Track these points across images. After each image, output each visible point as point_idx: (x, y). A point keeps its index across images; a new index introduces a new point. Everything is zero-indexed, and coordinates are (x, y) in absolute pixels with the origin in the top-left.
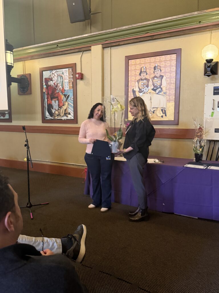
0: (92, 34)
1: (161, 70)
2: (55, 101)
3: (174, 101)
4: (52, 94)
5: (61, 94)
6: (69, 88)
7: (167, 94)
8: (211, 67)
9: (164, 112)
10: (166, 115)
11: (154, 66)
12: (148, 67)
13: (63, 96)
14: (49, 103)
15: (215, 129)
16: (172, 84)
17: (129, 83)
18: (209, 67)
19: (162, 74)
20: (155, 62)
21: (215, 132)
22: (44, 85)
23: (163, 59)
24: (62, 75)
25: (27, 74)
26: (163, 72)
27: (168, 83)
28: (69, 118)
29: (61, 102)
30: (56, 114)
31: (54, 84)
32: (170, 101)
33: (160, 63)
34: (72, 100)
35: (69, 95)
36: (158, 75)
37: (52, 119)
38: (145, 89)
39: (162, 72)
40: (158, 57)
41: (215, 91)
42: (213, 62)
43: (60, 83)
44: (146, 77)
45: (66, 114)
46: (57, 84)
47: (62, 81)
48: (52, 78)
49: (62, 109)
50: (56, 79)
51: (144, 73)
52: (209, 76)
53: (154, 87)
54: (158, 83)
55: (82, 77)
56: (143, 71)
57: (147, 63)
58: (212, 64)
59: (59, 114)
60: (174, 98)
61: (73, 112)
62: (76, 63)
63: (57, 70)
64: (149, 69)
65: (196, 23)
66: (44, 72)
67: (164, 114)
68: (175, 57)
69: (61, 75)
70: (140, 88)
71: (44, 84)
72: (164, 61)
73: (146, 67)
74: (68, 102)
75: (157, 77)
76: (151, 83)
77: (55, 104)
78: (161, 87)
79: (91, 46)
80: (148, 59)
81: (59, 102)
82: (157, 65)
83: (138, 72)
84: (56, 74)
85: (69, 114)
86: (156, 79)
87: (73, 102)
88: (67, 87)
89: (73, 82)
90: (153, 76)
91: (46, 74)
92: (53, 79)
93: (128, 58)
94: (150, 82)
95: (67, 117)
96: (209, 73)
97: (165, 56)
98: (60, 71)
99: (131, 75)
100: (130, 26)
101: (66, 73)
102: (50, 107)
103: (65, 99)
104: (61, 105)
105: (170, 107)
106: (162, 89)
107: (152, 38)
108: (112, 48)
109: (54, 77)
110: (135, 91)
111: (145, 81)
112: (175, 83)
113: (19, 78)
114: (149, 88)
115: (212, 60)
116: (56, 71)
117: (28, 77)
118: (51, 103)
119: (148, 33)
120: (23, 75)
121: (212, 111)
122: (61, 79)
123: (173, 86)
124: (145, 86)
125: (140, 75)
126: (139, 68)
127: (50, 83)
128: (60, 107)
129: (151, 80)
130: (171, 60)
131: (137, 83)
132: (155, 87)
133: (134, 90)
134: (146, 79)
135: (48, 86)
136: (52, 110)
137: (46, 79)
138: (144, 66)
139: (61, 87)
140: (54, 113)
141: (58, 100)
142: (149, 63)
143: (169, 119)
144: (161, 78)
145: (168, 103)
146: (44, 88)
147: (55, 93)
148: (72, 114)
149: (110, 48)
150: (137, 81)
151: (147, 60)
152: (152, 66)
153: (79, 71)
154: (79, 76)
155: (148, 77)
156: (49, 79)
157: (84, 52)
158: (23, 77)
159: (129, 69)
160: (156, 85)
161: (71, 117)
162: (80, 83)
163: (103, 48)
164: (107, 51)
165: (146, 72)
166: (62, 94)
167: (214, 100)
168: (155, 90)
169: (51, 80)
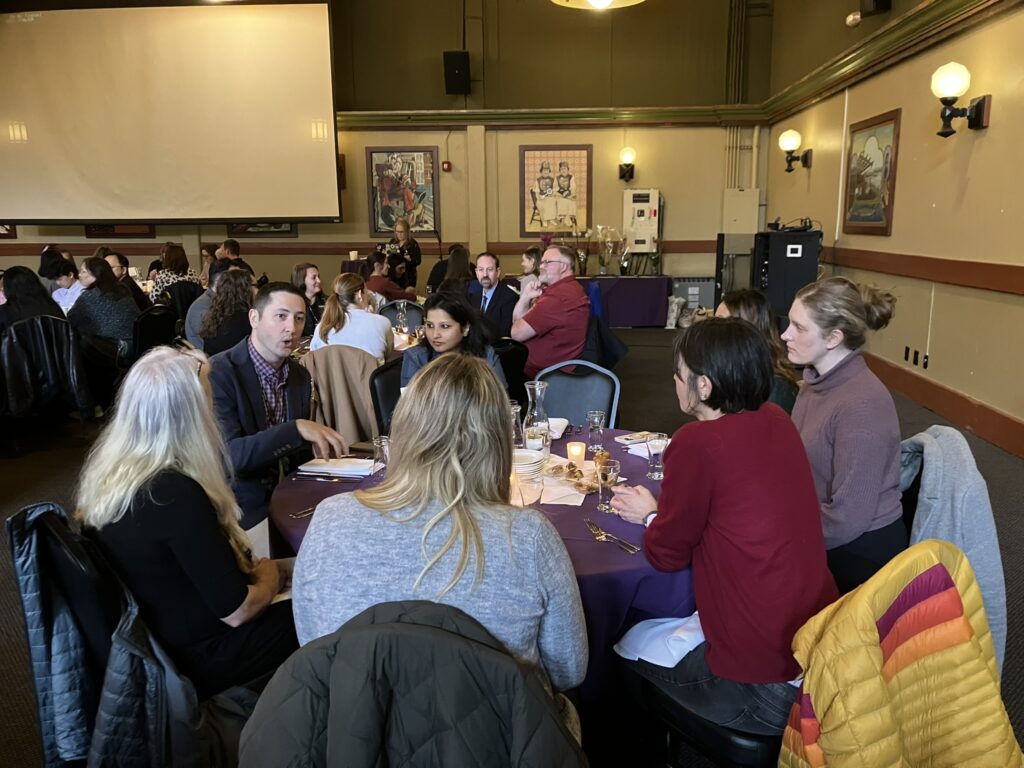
2: (398, 203)
3: (585, 207)
4: (391, 190)
5: (409, 190)
6: (425, 183)
9: (573, 221)
10: (576, 225)
11: (560, 162)
13: (414, 194)
14: (384, 203)
15: (636, 240)
16: (582, 185)
17: (526, 181)
18: (628, 171)
19: (569, 174)
20: (560, 157)
21: (636, 244)
23: (570, 154)
24: (413, 162)
28: (424, 229)
29: (411, 204)
31: (396, 174)
34: (430, 202)
35: (424, 195)
36: (565, 175)
38: (549, 191)
39: (569, 170)
40: (564, 151)
41: (635, 199)
43: (408, 174)
45: (419, 222)
46: (402, 175)
47: (412, 172)
48: (392, 165)
49: (411, 216)
50: (400, 167)
51: (546, 169)
52: (627, 181)
53: (561, 188)
54: (566, 184)
55: (449, 167)
56: (544, 166)
60: (585, 203)
61: (432, 220)
62: (437, 147)
65: (610, 119)
66: (374, 155)
67: (574, 224)
68: (585, 154)
69: (409, 161)
70: (542, 188)
71: (375, 173)
72: (572, 157)
73: (548, 163)
75: (563, 177)
76: (555, 183)
77: (398, 206)
78: (570, 189)
79: (467, 126)
80: (551, 153)
81: (405, 204)
82: (563, 161)
84: (399, 159)
87: (432, 205)
88: (420, 182)
89: (432, 174)
90: (558, 174)
92: (394, 167)
93: (524, 149)
95: (422, 226)
97: (574, 151)
98: (408, 156)
99: (529, 170)
100: (531, 110)
101: (420, 161)
102: (387, 212)
103: (417, 200)
104: (409, 208)
106: (570, 191)
107: (558, 127)
108: (499, 132)
110: (535, 192)
111: (548, 180)
112: (585, 185)
114: (553, 189)
116: (398, 154)
117: (340, 159)
118: (389, 205)
121: (633, 220)
123: (584, 189)
124: (548, 187)
125: (541, 171)
128: (407, 211)
129: (555, 181)
130: (580, 157)
131: (536, 181)
133: (533, 191)
134: (549, 178)
135: (382, 178)
136: (390, 217)
137: (378, 165)
138: (545, 161)
139: (409, 180)
141: (403, 200)
142: (553, 157)
144: (569, 177)
147: (398, 188)
148: (431, 223)
149: (496, 130)
153: (442, 158)
155: (551, 175)
157: (454, 132)
159: (525, 163)
160: (562, 186)
161: (429, 227)
162: (446, 176)
163: (486, 130)
164: (492, 134)
165: (549, 169)
166: (412, 191)
167: (634, 208)
168: (562, 193)
169: (390, 167)
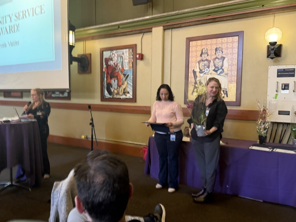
0: (154, 16)
1: (222, 52)
2: (114, 80)
3: (236, 82)
4: (111, 73)
6: (129, 68)
7: (229, 75)
8: (275, 50)
9: (225, 93)
10: (227, 96)
11: (216, 48)
12: (210, 48)
13: (123, 75)
14: (108, 82)
15: (279, 111)
16: (234, 65)
17: (190, 64)
18: (273, 49)
19: (223, 56)
20: (216, 44)
21: (279, 114)
22: (104, 65)
23: (225, 41)
24: (123, 55)
25: (87, 54)
26: (225, 53)
27: (229, 64)
28: (128, 97)
29: (121, 82)
30: (115, 93)
31: (114, 64)
32: (232, 82)
33: (221, 45)
34: (131, 80)
35: (128, 75)
36: (220, 57)
37: (111, 98)
38: (206, 70)
39: (223, 53)
40: (219, 39)
41: (279, 74)
42: (277, 45)
43: (120, 63)
44: (207, 58)
45: (124, 93)
46: (117, 64)
47: (122, 62)
48: (112, 58)
49: (121, 88)
50: (116, 59)
51: (205, 54)
52: (272, 58)
54: (220, 64)
55: (142, 57)
56: (204, 52)
57: (209, 45)
58: (276, 46)
59: (118, 93)
60: (236, 79)
61: (132, 92)
62: (136, 45)
63: (118, 51)
64: (210, 51)
65: (258, 7)
66: (104, 52)
67: (225, 95)
68: (237, 39)
69: (121, 55)
70: (201, 68)
71: (104, 63)
72: (226, 43)
73: (207, 49)
74: (128, 82)
75: (218, 59)
77: (114, 83)
78: (223, 68)
79: (152, 28)
81: (118, 82)
82: (218, 47)
83: (199, 53)
84: (116, 54)
85: (128, 93)
86: (217, 60)
87: (132, 81)
88: (126, 68)
89: (133, 63)
90: (214, 57)
91: (106, 54)
93: (189, 40)
94: (211, 63)
96: (272, 55)
97: (227, 38)
99: (192, 56)
100: (192, 9)
101: (126, 54)
102: (109, 85)
103: (124, 79)
104: (120, 84)
105: (231, 88)
106: (223, 70)
107: (214, 21)
108: (173, 30)
109: (114, 57)
110: (196, 72)
111: (206, 62)
112: (237, 64)
113: (79, 57)
114: (210, 69)
115: (276, 43)
116: (116, 51)
117: (89, 56)
118: (110, 83)
119: (210, 16)
120: (83, 55)
121: (276, 93)
122: (121, 59)
123: (235, 68)
124: (206, 67)
125: (201, 55)
126: (200, 50)
127: (110, 63)
128: (119, 86)
129: (212, 61)
130: (233, 42)
131: (197, 63)
132: (216, 68)
133: (195, 70)
134: (207, 60)
135: (108, 66)
136: (111, 89)
137: (106, 59)
138: (205, 47)
139: (121, 67)
140: (113, 92)
141: (118, 79)
142: (210, 45)
143: (230, 100)
144: (222, 59)
145: (229, 84)
146: (104, 68)
147: (115, 72)
148: (131, 93)
149: (171, 29)
150: (198, 62)
151: (208, 42)
152: (214, 47)
153: (139, 51)
154: (139, 57)
155: (209, 58)
156: (109, 59)
157: (145, 34)
158: (83, 57)
159: (190, 50)
160: (217, 66)
161: (130, 96)
162: (140, 63)
163: (164, 30)
164: (168, 32)
165: (207, 53)
166: (122, 73)
167: (277, 82)
168: (216, 71)
169: (112, 59)
